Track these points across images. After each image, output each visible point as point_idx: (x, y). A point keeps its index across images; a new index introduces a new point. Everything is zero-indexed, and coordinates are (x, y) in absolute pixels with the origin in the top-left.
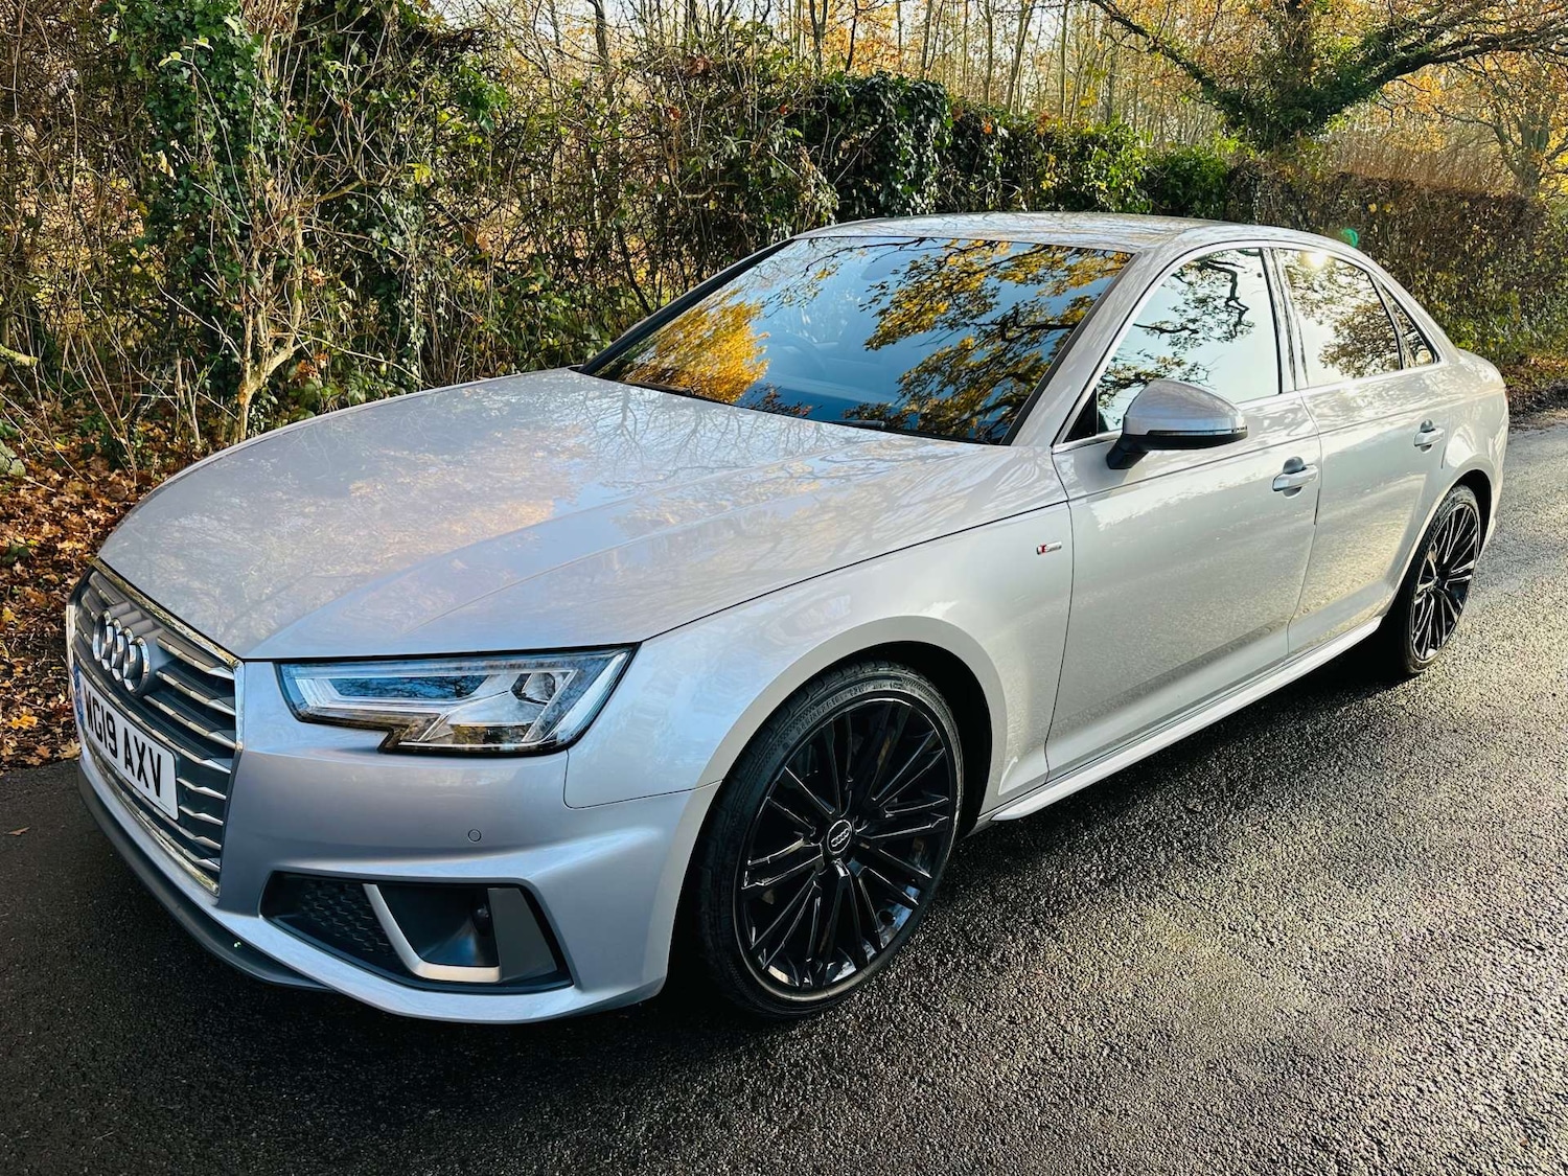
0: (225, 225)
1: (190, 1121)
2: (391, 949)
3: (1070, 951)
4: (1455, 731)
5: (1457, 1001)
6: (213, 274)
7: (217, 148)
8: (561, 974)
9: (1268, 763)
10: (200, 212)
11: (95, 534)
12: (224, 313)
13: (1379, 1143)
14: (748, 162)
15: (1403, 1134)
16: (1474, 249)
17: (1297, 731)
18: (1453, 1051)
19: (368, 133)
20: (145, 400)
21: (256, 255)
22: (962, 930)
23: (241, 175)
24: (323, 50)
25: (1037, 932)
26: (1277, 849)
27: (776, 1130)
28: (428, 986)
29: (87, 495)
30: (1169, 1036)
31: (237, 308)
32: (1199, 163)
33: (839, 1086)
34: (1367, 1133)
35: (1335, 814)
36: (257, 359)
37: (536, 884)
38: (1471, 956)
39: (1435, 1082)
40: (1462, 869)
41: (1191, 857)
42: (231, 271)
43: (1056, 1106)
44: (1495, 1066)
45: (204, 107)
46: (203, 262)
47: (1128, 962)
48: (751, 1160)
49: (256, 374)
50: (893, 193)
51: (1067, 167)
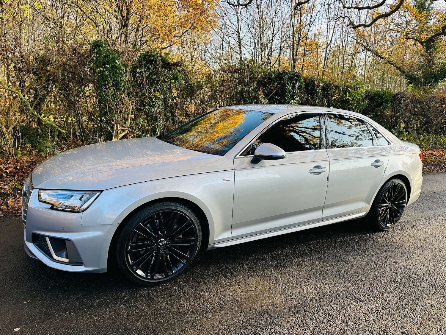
0: (112, 104)
5: (323, 309)
6: (108, 115)
8: (81, 263)
12: (109, 123)
14: (245, 92)
19: (149, 85)
20: (91, 142)
24: (143, 67)
28: (56, 261)
31: (113, 122)
32: (386, 93)
36: (117, 134)
37: (73, 241)
49: (117, 137)
51: (341, 93)
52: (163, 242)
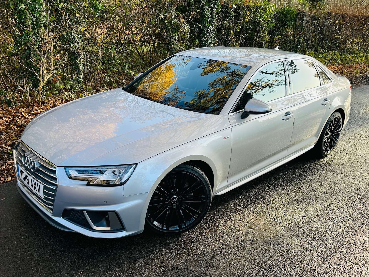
0: (35, 45)
1: (51, 259)
2: (89, 224)
3: (234, 223)
4: (331, 171)
5: (315, 233)
6: (32, 57)
7: (32, 26)
8: (123, 229)
9: (285, 179)
10: (28, 42)
11: (7, 125)
12: (35, 67)
13: (292, 262)
14: (166, 20)
15: (297, 260)
16: (365, 32)
17: (294, 171)
18: (312, 243)
19: (69, 18)
20: (16, 89)
21: (42, 52)
22: (211, 218)
23: (38, 32)
25: (227, 219)
26: (283, 200)
27: (169, 260)
28: (96, 231)
29: (3, 114)
30: (252, 241)
31: (38, 66)
32: (289, 11)
33: (183, 251)
34: (290, 260)
35: (298, 192)
36: (43, 78)
37: (118, 211)
38: (321, 224)
39: (307, 250)
40: (324, 204)
41: (263, 202)
42: (36, 57)
43: (227, 254)
44: (320, 246)
45: (29, 16)
46: (30, 54)
47: (246, 225)
48: (164, 265)
49: (43, 81)
50: (205, 26)
51: (252, 15)
52: (175, 199)
